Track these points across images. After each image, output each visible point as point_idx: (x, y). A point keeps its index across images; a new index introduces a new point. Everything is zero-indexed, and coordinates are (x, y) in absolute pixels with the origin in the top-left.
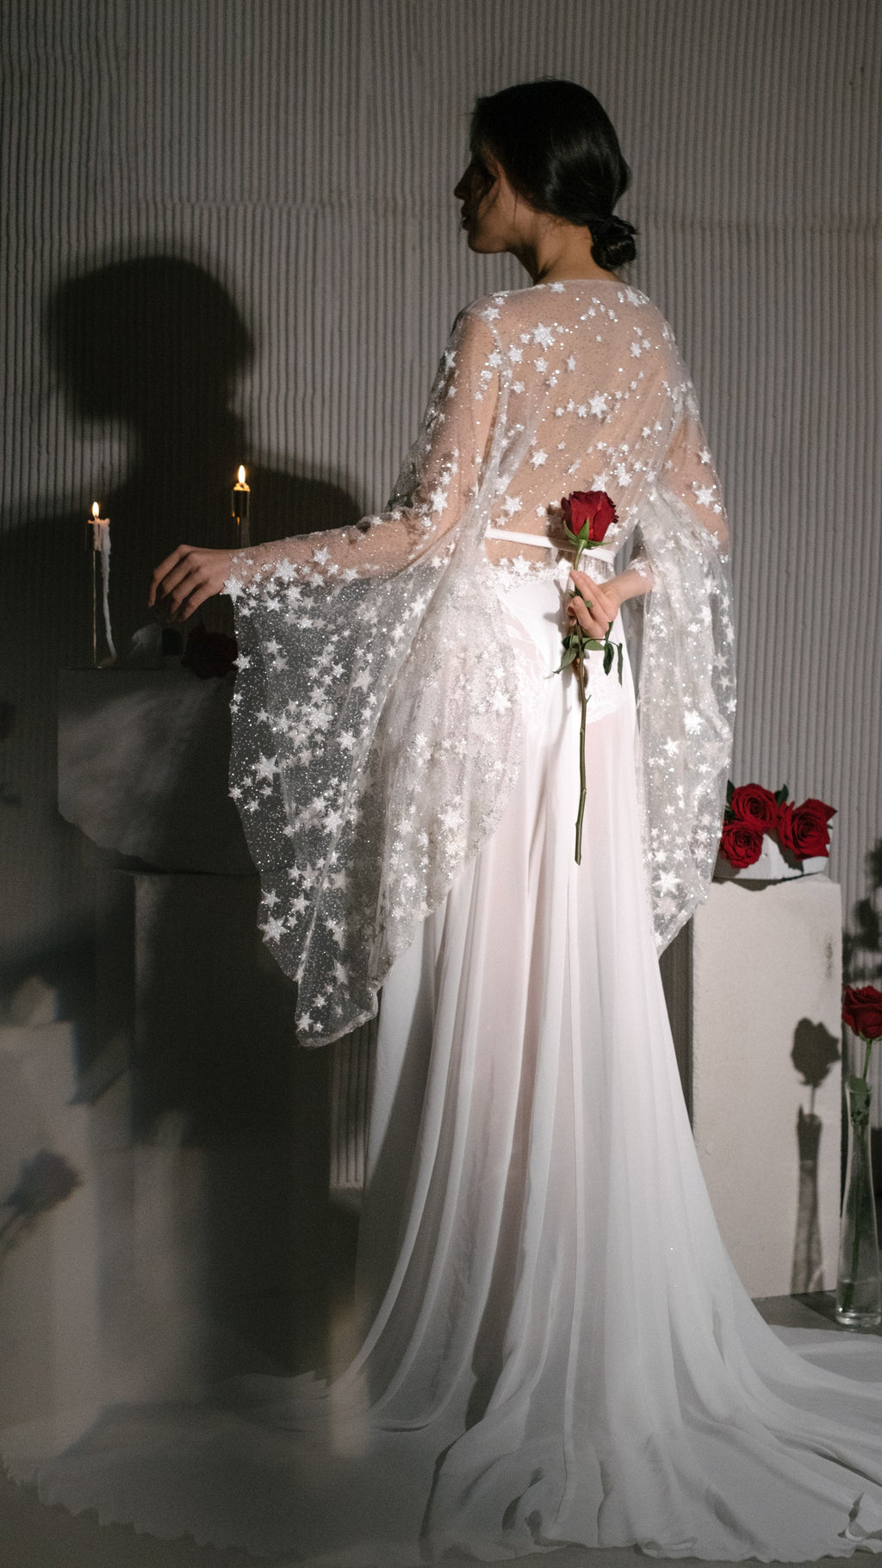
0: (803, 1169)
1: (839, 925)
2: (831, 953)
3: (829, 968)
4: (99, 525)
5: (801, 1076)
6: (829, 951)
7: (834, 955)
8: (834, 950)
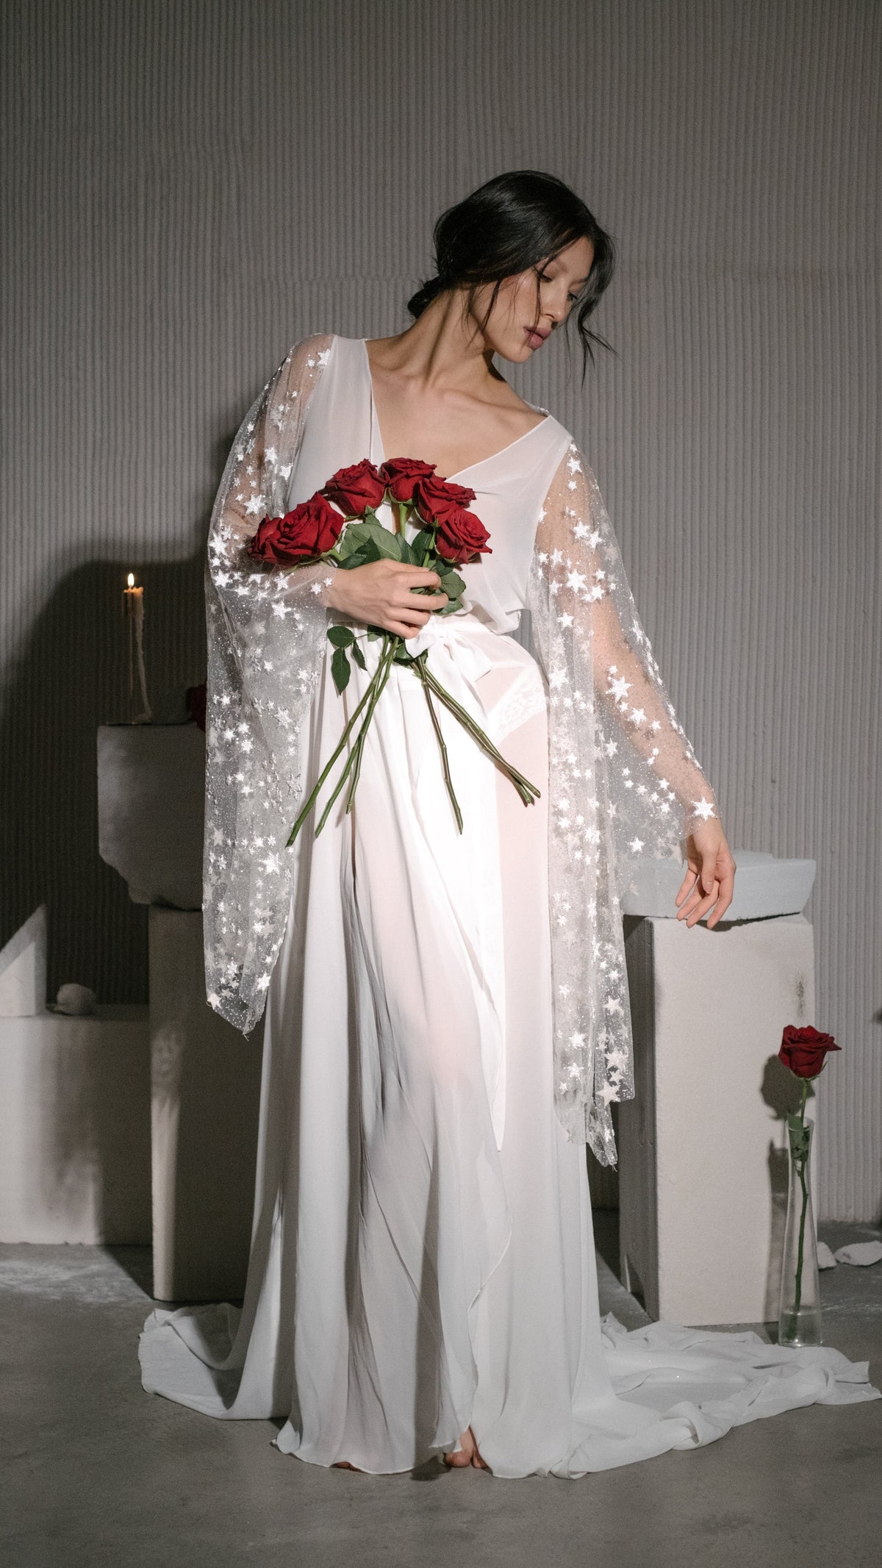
0: (774, 1200)
1: (811, 965)
2: (802, 992)
3: (801, 1006)
4: (132, 594)
5: (771, 1111)
6: (801, 990)
7: (806, 995)
8: (805, 990)
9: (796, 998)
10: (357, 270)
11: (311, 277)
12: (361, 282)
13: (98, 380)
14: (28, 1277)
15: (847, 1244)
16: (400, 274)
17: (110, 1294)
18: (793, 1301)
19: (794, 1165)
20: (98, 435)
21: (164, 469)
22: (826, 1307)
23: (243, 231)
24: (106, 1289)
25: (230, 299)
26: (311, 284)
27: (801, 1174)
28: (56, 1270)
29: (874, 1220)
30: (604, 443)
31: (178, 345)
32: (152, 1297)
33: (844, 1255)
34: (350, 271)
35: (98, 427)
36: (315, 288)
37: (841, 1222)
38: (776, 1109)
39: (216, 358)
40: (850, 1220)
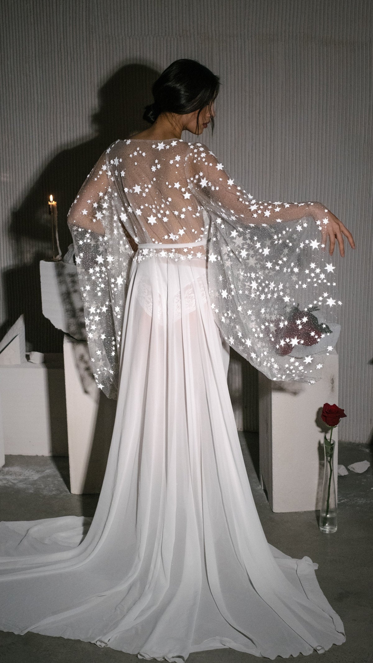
0: (320, 464)
1: (337, 371)
2: (333, 382)
3: (333, 387)
4: (52, 205)
5: (319, 429)
6: (333, 381)
7: (335, 383)
8: (334, 381)
9: (331, 384)
10: (150, 33)
11: (130, 35)
12: (152, 38)
13: (38, 76)
14: (21, 477)
15: (353, 463)
16: (169, 35)
17: (54, 489)
18: (325, 507)
19: (327, 459)
20: (39, 101)
21: (68, 118)
22: (342, 500)
23: (99, 12)
24: (52, 485)
25: (94, 43)
26: (130, 38)
27: (330, 462)
28: (32, 473)
29: (367, 443)
30: (258, 115)
31: (73, 63)
32: (70, 492)
33: (352, 468)
34: (147, 33)
35: (39, 97)
36: (131, 40)
37: (354, 443)
38: (322, 428)
39: (89, 70)
40: (357, 442)
